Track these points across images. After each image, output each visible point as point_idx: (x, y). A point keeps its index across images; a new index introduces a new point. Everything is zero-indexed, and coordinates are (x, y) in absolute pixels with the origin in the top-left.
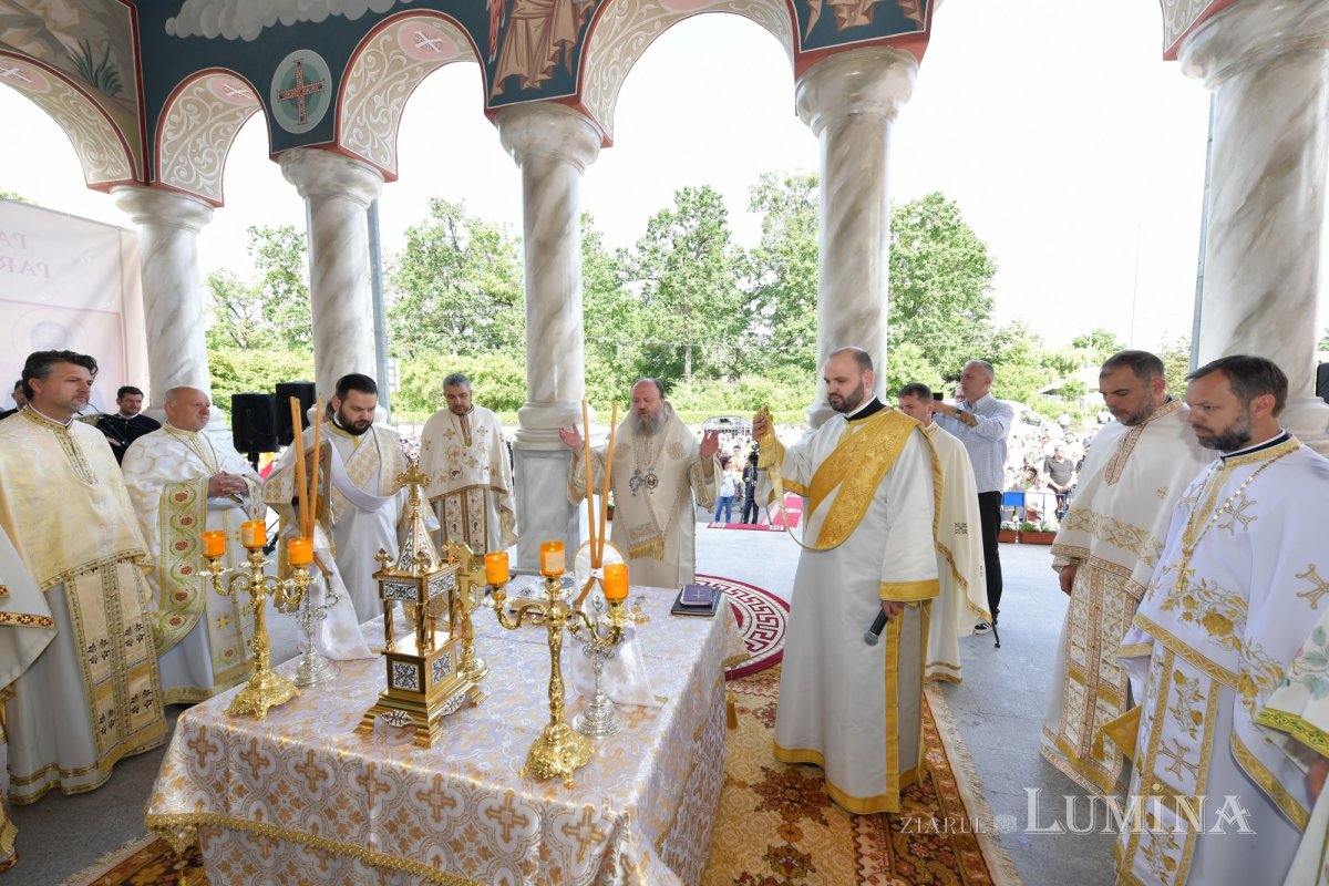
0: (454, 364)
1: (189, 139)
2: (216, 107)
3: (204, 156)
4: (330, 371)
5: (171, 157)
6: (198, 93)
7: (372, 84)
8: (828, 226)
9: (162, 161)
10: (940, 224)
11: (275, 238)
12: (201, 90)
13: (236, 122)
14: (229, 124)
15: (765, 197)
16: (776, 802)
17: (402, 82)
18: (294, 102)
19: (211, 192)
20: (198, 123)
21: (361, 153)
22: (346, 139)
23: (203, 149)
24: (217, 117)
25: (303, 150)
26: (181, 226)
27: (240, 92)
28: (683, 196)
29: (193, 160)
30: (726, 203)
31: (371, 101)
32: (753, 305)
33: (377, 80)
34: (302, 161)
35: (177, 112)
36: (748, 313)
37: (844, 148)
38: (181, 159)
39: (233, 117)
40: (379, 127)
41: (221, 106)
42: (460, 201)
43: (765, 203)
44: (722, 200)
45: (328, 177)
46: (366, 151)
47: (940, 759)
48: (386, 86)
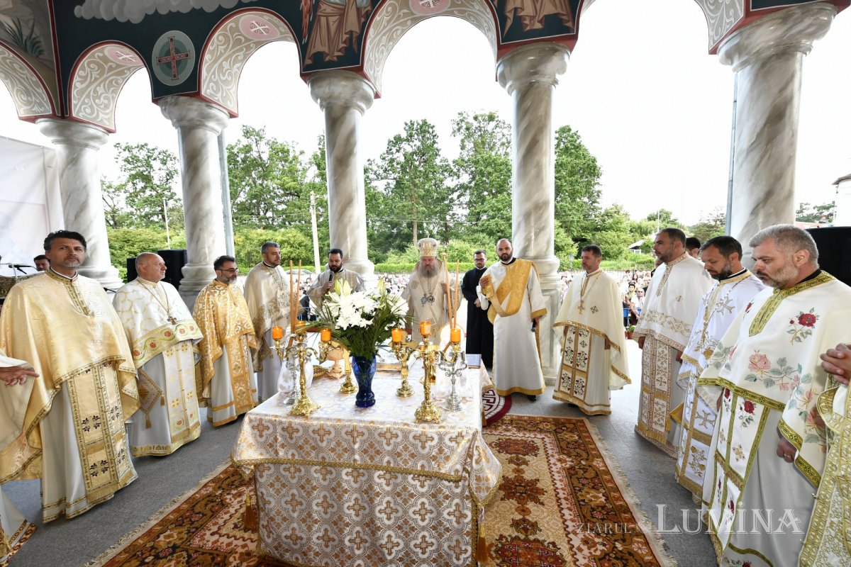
0: (261, 235)
1: (92, 87)
2: (111, 66)
3: (102, 99)
4: (197, 242)
5: (79, 99)
6: (98, 56)
7: (221, 54)
8: (518, 150)
9: (74, 102)
10: (569, 145)
11: (135, 151)
12: (101, 55)
13: (123, 77)
14: (119, 78)
15: (461, 127)
16: (512, 494)
17: (241, 53)
18: (169, 65)
19: (108, 123)
20: (98, 77)
21: (215, 99)
22: (205, 91)
23: (101, 94)
24: (110, 74)
25: (176, 97)
26: (87, 146)
27: (128, 56)
28: (410, 126)
29: (94, 102)
30: (437, 131)
31: (221, 64)
32: (455, 195)
33: (225, 53)
34: (176, 104)
35: (83, 69)
36: (452, 200)
37: (528, 103)
38: (86, 101)
39: (122, 73)
40: (225, 82)
41: (114, 66)
42: (263, 128)
43: (461, 130)
44: (434, 129)
45: (193, 114)
46: (218, 98)
47: (601, 464)
48: (230, 56)
